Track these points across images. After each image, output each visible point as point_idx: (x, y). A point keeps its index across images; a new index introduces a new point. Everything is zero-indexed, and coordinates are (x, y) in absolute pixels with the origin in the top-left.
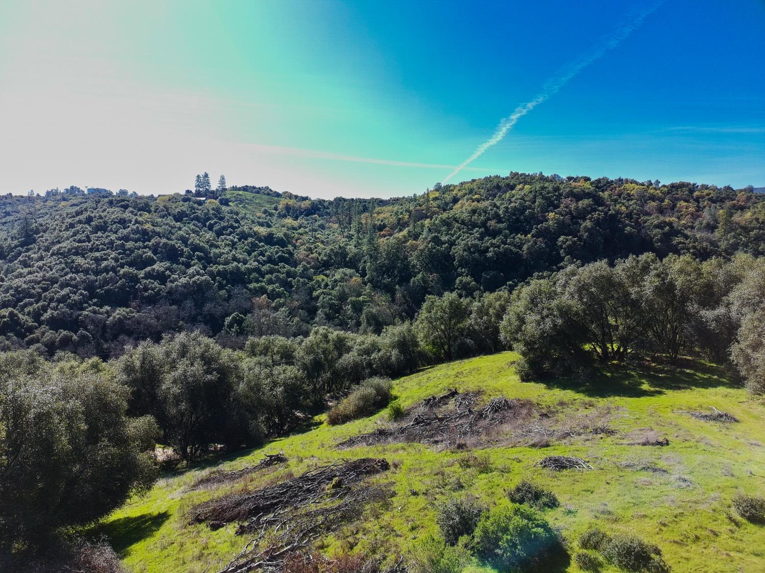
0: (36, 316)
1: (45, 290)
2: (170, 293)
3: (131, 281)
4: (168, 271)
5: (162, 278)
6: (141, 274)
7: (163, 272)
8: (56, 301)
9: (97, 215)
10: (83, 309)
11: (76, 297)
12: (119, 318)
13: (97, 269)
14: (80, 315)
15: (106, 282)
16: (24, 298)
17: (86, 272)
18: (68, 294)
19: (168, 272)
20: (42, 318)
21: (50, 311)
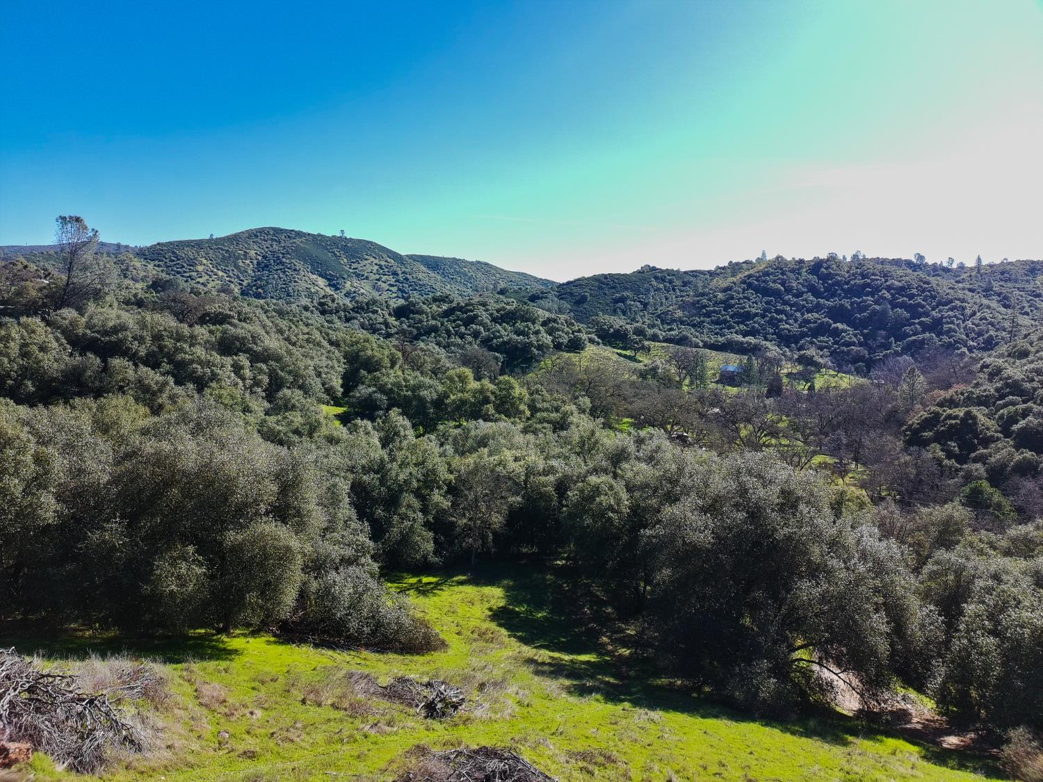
0: (1007, 423)
20: (1013, 428)
21: (1030, 418)
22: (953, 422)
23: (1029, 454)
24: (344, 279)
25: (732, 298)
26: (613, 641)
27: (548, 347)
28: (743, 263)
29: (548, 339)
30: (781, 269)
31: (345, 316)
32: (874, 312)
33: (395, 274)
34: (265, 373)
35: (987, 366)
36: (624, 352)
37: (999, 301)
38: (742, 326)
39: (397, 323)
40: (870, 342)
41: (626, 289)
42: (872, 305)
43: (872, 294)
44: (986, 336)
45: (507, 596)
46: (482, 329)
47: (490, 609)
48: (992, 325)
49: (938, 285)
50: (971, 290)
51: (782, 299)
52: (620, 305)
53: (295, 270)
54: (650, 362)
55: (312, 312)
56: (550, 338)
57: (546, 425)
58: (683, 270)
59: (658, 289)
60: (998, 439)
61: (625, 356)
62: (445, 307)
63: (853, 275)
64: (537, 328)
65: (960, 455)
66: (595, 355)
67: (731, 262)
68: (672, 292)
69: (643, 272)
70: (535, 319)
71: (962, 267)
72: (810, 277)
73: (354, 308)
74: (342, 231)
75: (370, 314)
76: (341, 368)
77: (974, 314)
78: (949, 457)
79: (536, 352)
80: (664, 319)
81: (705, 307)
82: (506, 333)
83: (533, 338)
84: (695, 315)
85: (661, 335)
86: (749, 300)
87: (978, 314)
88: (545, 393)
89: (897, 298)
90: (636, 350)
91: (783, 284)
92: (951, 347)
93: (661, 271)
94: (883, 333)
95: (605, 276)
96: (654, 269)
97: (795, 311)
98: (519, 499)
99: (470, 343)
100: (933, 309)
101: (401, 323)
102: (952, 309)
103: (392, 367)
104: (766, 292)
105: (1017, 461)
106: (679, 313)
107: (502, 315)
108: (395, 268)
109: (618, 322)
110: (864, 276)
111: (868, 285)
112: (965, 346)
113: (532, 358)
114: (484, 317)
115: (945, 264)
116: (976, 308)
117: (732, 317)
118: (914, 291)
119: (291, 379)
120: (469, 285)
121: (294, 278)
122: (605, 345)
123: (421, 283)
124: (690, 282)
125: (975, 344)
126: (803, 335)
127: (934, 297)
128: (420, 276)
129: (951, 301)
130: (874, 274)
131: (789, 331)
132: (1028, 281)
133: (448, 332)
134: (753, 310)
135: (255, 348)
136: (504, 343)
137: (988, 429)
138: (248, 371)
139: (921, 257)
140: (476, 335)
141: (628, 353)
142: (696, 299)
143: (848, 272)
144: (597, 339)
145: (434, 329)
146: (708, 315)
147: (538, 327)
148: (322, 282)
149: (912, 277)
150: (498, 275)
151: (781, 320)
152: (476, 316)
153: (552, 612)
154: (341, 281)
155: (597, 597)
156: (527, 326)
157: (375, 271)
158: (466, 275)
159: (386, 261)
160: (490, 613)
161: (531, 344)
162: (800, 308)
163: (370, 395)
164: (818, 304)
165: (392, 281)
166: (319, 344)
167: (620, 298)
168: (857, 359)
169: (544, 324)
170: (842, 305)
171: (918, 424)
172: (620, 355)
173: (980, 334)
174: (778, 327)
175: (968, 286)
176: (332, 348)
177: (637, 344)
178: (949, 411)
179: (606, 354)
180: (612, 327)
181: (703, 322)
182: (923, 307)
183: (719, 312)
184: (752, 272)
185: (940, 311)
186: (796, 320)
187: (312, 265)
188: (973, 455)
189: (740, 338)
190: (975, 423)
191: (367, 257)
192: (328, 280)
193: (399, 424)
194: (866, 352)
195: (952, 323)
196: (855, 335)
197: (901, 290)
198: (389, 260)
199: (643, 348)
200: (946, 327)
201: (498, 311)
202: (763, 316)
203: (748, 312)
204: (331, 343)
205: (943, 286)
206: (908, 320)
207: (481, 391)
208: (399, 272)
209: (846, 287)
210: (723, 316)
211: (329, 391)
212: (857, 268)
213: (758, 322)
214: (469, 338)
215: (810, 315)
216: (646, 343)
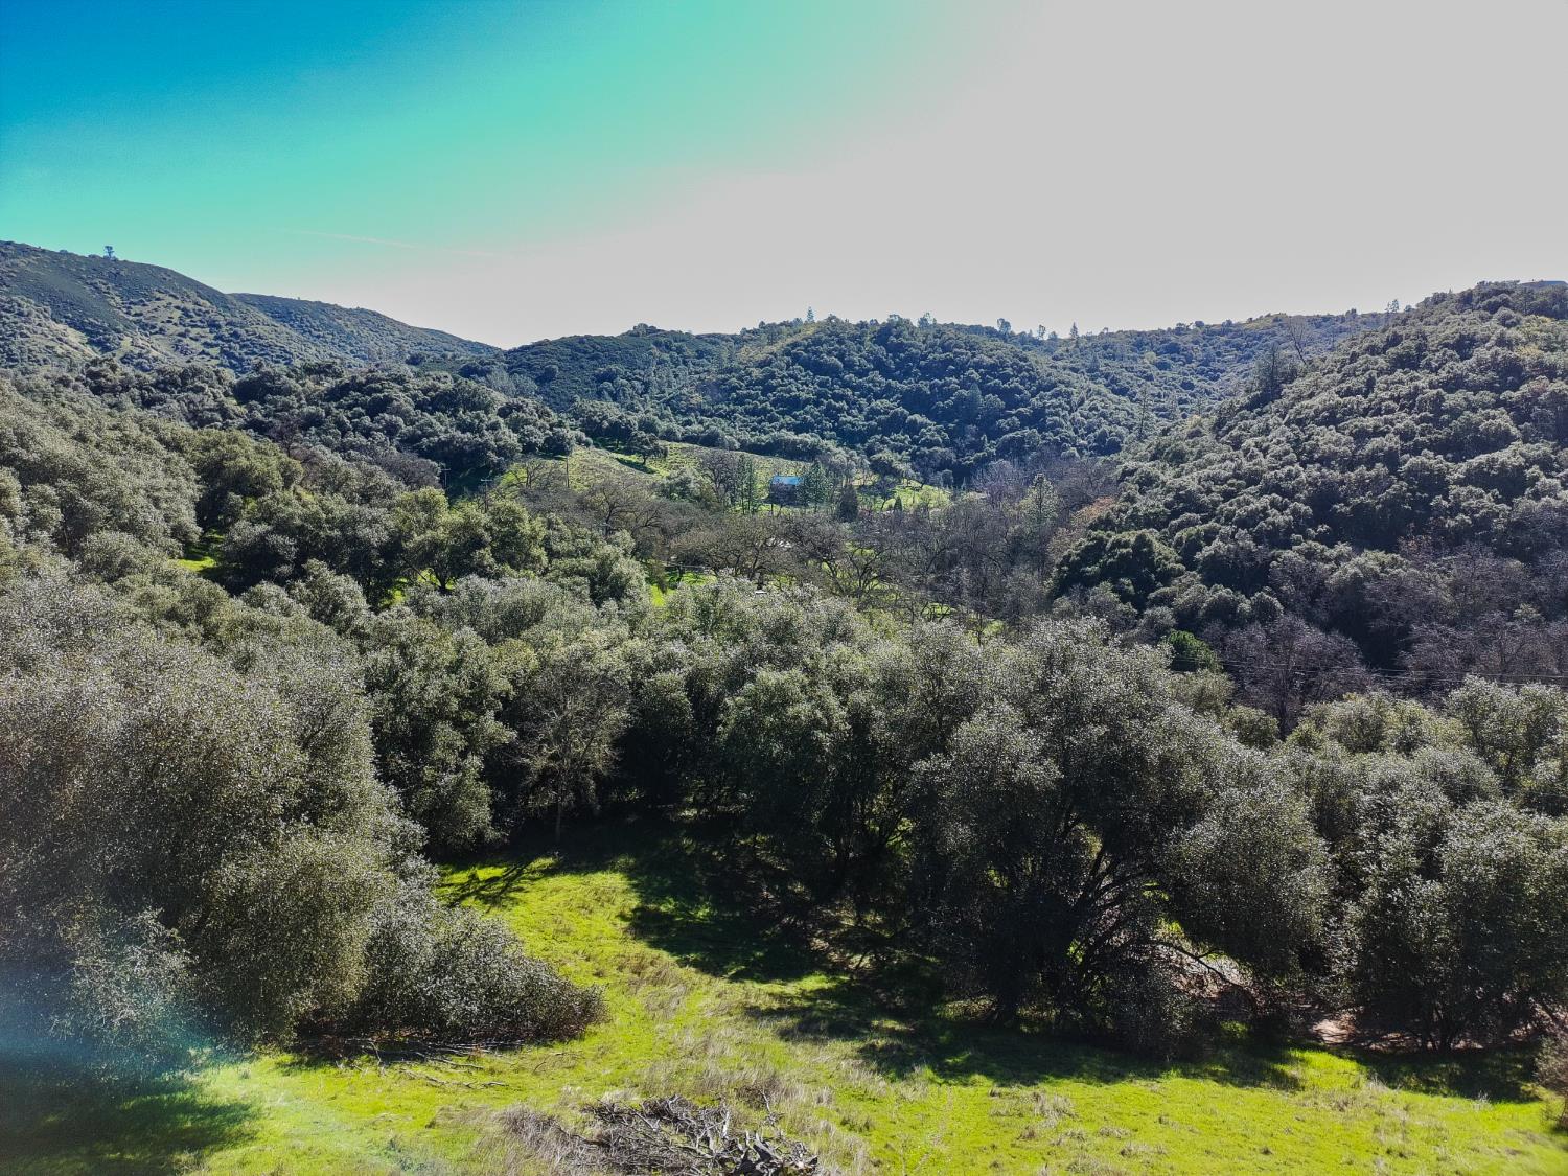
0: (1188, 550)
1: (1227, 496)
2: (1517, 526)
3: (1422, 488)
4: (1536, 467)
5: (1511, 483)
6: (1459, 470)
7: (1520, 469)
8: (1236, 523)
9: (1414, 331)
10: (1287, 545)
11: (1281, 519)
12: (1355, 574)
13: (1353, 456)
14: (1274, 558)
15: (1362, 486)
16: (1185, 510)
17: (1325, 461)
18: (1265, 508)
19: (1535, 470)
20: (1197, 557)
21: (1217, 542)
22: (1124, 551)
23: (1224, 592)
24: (118, 332)
25: (773, 376)
26: (835, 943)
27: (513, 450)
28: (781, 324)
29: (511, 438)
30: (838, 335)
31: (142, 396)
32: (961, 400)
33: (213, 325)
34: (53, 504)
35: (1132, 473)
36: (627, 458)
37: (1106, 386)
38: (788, 418)
39: (242, 409)
40: (957, 441)
41: (614, 360)
42: (957, 389)
43: (956, 374)
44: (1098, 432)
45: (635, 886)
46: (401, 421)
47: (622, 916)
48: (1103, 415)
49: (1036, 362)
50: (1075, 370)
51: (841, 379)
52: (607, 384)
53: (21, 314)
54: (676, 473)
55: (75, 388)
56: (515, 437)
57: (578, 579)
58: (695, 333)
59: (661, 362)
60: (1181, 573)
61: (630, 464)
62: (328, 383)
63: (932, 346)
64: (493, 420)
65: (1137, 595)
66: (588, 465)
67: (763, 323)
68: (682, 366)
69: (637, 335)
70: (488, 405)
71: (1054, 338)
72: (877, 348)
73: (158, 382)
74: (109, 248)
75: (191, 395)
76: (192, 490)
77: (1082, 402)
78: (1123, 600)
79: (495, 458)
80: (676, 406)
81: (734, 389)
82: (443, 428)
83: (489, 436)
84: (721, 401)
85: (679, 430)
86: (796, 379)
87: (1087, 402)
88: (562, 526)
89: (988, 380)
90: (646, 454)
91: (841, 357)
92: (1059, 446)
93: (665, 334)
94: (973, 428)
95: (581, 340)
96: (653, 330)
97: (859, 397)
98: (625, 715)
99: (381, 444)
100: (1033, 396)
101: (251, 410)
102: (1055, 396)
103: (286, 487)
104: (818, 368)
105: (1211, 603)
106: (697, 399)
107: (432, 399)
108: (212, 315)
109: (612, 411)
110: (945, 349)
111: (951, 361)
112: (1074, 446)
113: (488, 468)
114: (403, 400)
115: (1035, 335)
116: (1083, 394)
117: (774, 404)
118: (1009, 370)
119: (104, 511)
120: (349, 348)
121: (20, 328)
122: (597, 446)
123: (262, 341)
124: (709, 353)
125: (1086, 443)
126: (872, 431)
127: (1032, 379)
128: (261, 330)
129: (1054, 385)
130: (957, 346)
131: (854, 425)
132: (1135, 359)
133: (340, 425)
134: (804, 396)
135: (24, 454)
136: (442, 444)
137: (1166, 559)
138: (17, 499)
139: (1006, 325)
140: (391, 430)
141: (634, 458)
142: (720, 376)
143: (924, 342)
144: (585, 438)
145: (312, 421)
146: (740, 401)
147: (494, 418)
148: (75, 336)
149: (1004, 351)
150: (397, 333)
151: (840, 410)
152: (388, 400)
153: (715, 905)
154: (112, 335)
155: (770, 866)
156: (477, 417)
157: (175, 320)
158: (341, 331)
159: (196, 304)
160: (626, 924)
161: (486, 446)
162: (866, 393)
163: (262, 537)
164: (889, 385)
165: (210, 338)
166: (147, 448)
167: (606, 374)
168: (945, 464)
169: (503, 413)
170: (919, 389)
171: (1077, 555)
172: (621, 461)
173: (1090, 429)
174: (837, 420)
175: (1070, 365)
176: (174, 455)
177: (647, 444)
178: (1115, 537)
179: (602, 460)
180: (605, 418)
181: (733, 411)
182: (1020, 392)
183: (755, 398)
184: (797, 338)
185: (1042, 398)
186: (861, 410)
187: (53, 307)
188: (1152, 595)
189: (791, 436)
190: (1151, 552)
191: (158, 295)
192: (88, 333)
193: (341, 589)
194: (953, 455)
195: (1057, 414)
196: (938, 432)
197: (993, 368)
198: (201, 301)
199: (656, 450)
200: (1050, 420)
201: (425, 391)
202: (817, 404)
203: (797, 398)
204: (168, 445)
205: (1041, 363)
206: (1002, 410)
207: (466, 527)
208: (222, 323)
209: (922, 362)
210: (761, 402)
211: (178, 532)
212: (935, 337)
213: (810, 413)
214: (380, 436)
215: (878, 402)
216: (660, 443)
